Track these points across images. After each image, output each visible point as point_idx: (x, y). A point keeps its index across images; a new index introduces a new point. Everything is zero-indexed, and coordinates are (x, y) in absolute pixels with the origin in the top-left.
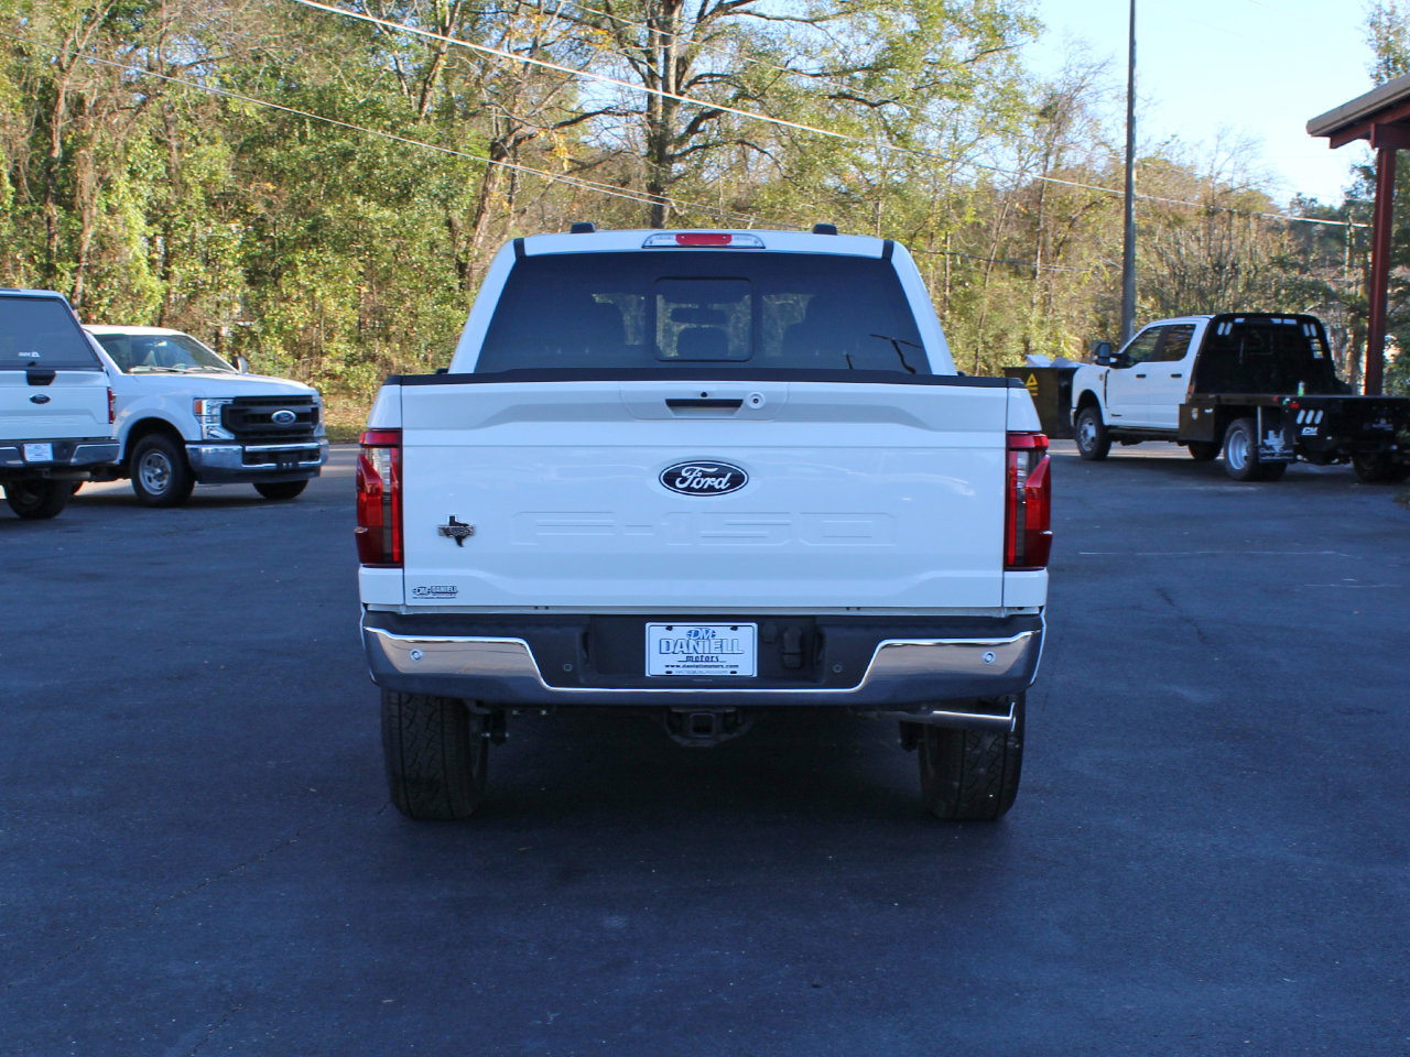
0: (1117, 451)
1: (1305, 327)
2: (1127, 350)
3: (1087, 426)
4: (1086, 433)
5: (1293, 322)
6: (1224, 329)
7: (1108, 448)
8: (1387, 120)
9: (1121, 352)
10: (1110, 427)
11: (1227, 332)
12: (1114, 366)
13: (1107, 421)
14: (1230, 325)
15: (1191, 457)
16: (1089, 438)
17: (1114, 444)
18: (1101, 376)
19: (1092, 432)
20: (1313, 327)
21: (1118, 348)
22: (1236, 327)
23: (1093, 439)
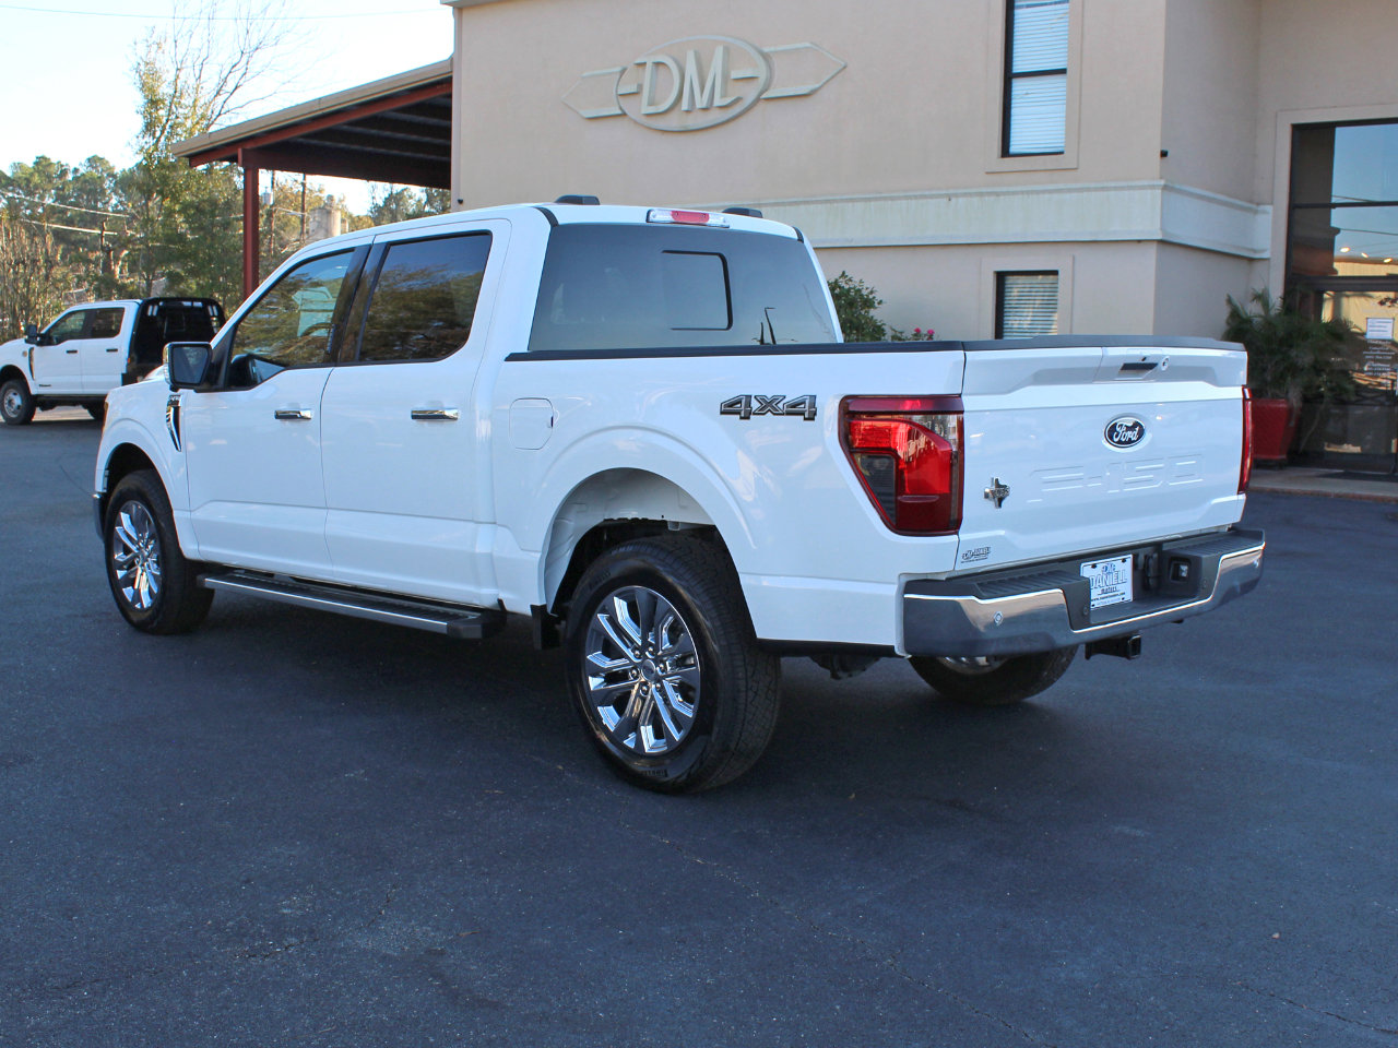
0: (40, 416)
1: (210, 309)
2: (49, 330)
3: (11, 396)
4: (10, 402)
5: (199, 304)
6: (152, 311)
7: (32, 414)
8: (249, 146)
9: (43, 332)
10: (37, 396)
11: (155, 314)
12: (40, 344)
13: (34, 391)
14: (156, 308)
15: (91, 418)
16: (15, 406)
17: (38, 410)
18: (24, 354)
19: (17, 401)
20: (214, 308)
21: (41, 329)
22: (160, 309)
23: (19, 407)
